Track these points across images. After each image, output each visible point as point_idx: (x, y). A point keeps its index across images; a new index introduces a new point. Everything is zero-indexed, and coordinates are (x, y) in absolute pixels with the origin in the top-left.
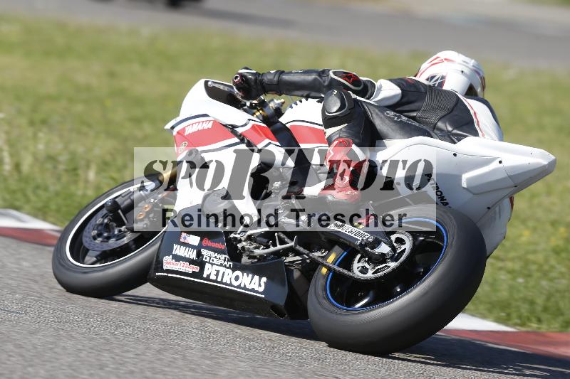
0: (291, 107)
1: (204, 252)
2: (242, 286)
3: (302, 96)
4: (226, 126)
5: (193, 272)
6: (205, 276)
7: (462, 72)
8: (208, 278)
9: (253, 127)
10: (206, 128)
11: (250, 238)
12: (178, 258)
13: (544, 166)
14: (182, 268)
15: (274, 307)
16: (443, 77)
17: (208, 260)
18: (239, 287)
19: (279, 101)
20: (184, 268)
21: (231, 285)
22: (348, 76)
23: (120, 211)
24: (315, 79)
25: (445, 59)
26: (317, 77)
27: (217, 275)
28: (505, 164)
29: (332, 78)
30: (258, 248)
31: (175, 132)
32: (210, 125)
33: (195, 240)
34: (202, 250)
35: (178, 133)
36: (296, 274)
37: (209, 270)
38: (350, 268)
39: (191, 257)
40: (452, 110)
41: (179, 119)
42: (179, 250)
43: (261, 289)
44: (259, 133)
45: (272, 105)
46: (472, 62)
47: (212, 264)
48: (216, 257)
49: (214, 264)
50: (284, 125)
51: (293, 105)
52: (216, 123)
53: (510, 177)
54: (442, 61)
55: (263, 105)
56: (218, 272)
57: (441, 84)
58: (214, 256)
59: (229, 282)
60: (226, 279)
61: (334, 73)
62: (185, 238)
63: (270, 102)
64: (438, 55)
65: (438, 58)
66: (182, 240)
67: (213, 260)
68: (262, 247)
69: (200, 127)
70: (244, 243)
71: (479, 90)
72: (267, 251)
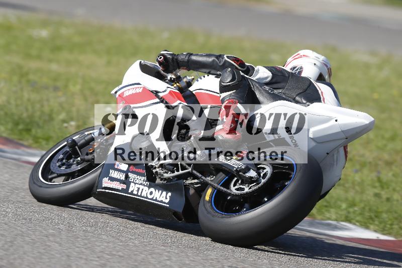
0: (198, 81)
1: (130, 175)
2: (154, 198)
3: (205, 73)
4: (152, 92)
5: (122, 188)
6: (130, 191)
7: (315, 64)
8: (132, 193)
9: (170, 92)
10: (138, 92)
11: (162, 166)
12: (112, 179)
13: (366, 125)
14: (115, 186)
15: (175, 213)
16: (301, 68)
17: (132, 181)
18: (152, 199)
19: (190, 78)
20: (116, 186)
21: (147, 198)
22: (236, 60)
23: (77, 147)
24: (214, 60)
25: (304, 55)
26: (215, 58)
27: (138, 191)
28: (339, 122)
29: (226, 61)
30: (167, 173)
31: (117, 95)
32: (141, 90)
33: (124, 167)
34: (129, 174)
35: (119, 96)
36: (192, 191)
37: (133, 188)
38: (228, 188)
39: (121, 179)
40: (306, 90)
41: (121, 86)
42: (114, 174)
43: (167, 201)
44: (174, 96)
45: (185, 80)
46: (322, 58)
47: (135, 184)
48: (138, 179)
49: (136, 183)
50: (192, 92)
51: (199, 79)
52: (144, 89)
53: (343, 131)
54: (301, 57)
55: (178, 79)
56: (139, 189)
57: (300, 73)
58: (136, 178)
59: (145, 196)
60: (144, 194)
61: (228, 57)
62: (118, 166)
63: (184, 78)
64: (299, 52)
65: (298, 54)
66: (116, 167)
67: (136, 181)
68: (170, 172)
69: (134, 92)
70: (157, 170)
71: (327, 77)
72: (172, 175)
